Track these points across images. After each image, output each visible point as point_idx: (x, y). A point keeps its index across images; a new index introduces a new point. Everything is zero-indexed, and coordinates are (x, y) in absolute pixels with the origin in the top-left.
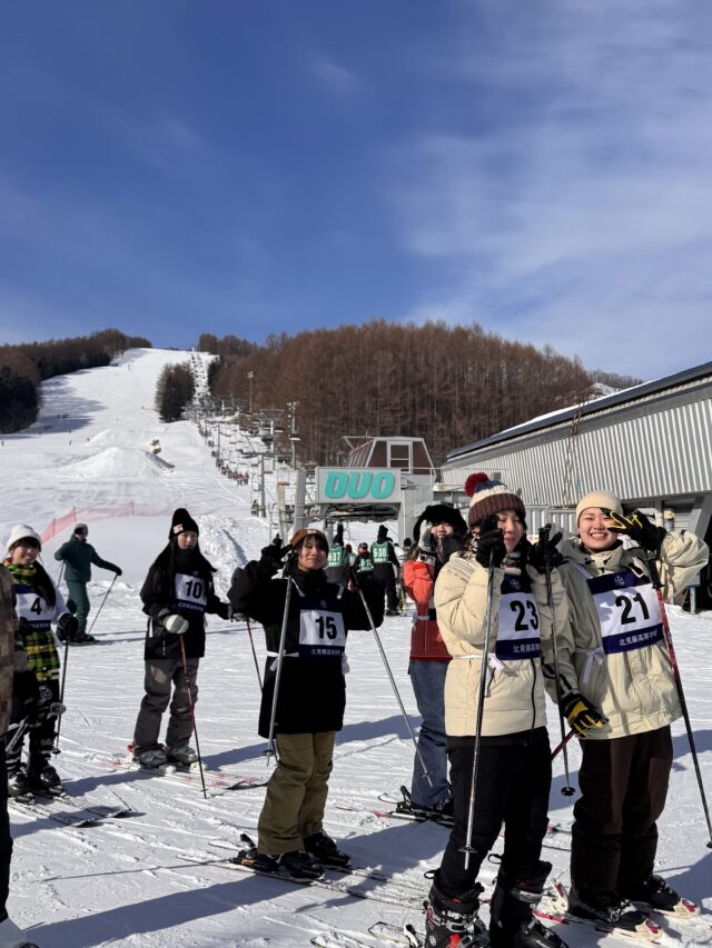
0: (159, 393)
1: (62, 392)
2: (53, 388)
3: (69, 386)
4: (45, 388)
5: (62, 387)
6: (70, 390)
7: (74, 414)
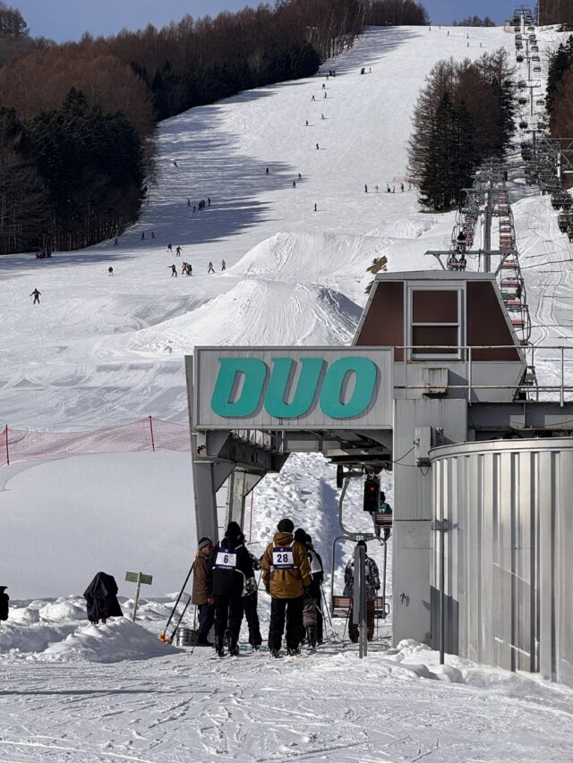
0: (420, 138)
1: (205, 145)
2: (185, 137)
3: (222, 129)
4: (164, 138)
5: (205, 134)
6: (224, 140)
7: (225, 197)
